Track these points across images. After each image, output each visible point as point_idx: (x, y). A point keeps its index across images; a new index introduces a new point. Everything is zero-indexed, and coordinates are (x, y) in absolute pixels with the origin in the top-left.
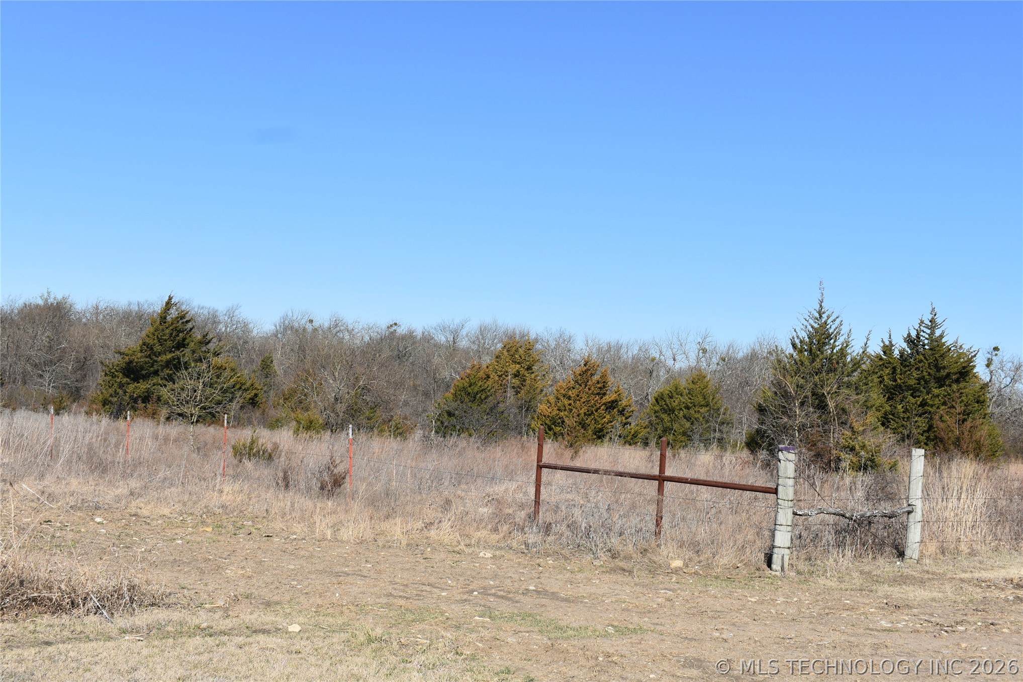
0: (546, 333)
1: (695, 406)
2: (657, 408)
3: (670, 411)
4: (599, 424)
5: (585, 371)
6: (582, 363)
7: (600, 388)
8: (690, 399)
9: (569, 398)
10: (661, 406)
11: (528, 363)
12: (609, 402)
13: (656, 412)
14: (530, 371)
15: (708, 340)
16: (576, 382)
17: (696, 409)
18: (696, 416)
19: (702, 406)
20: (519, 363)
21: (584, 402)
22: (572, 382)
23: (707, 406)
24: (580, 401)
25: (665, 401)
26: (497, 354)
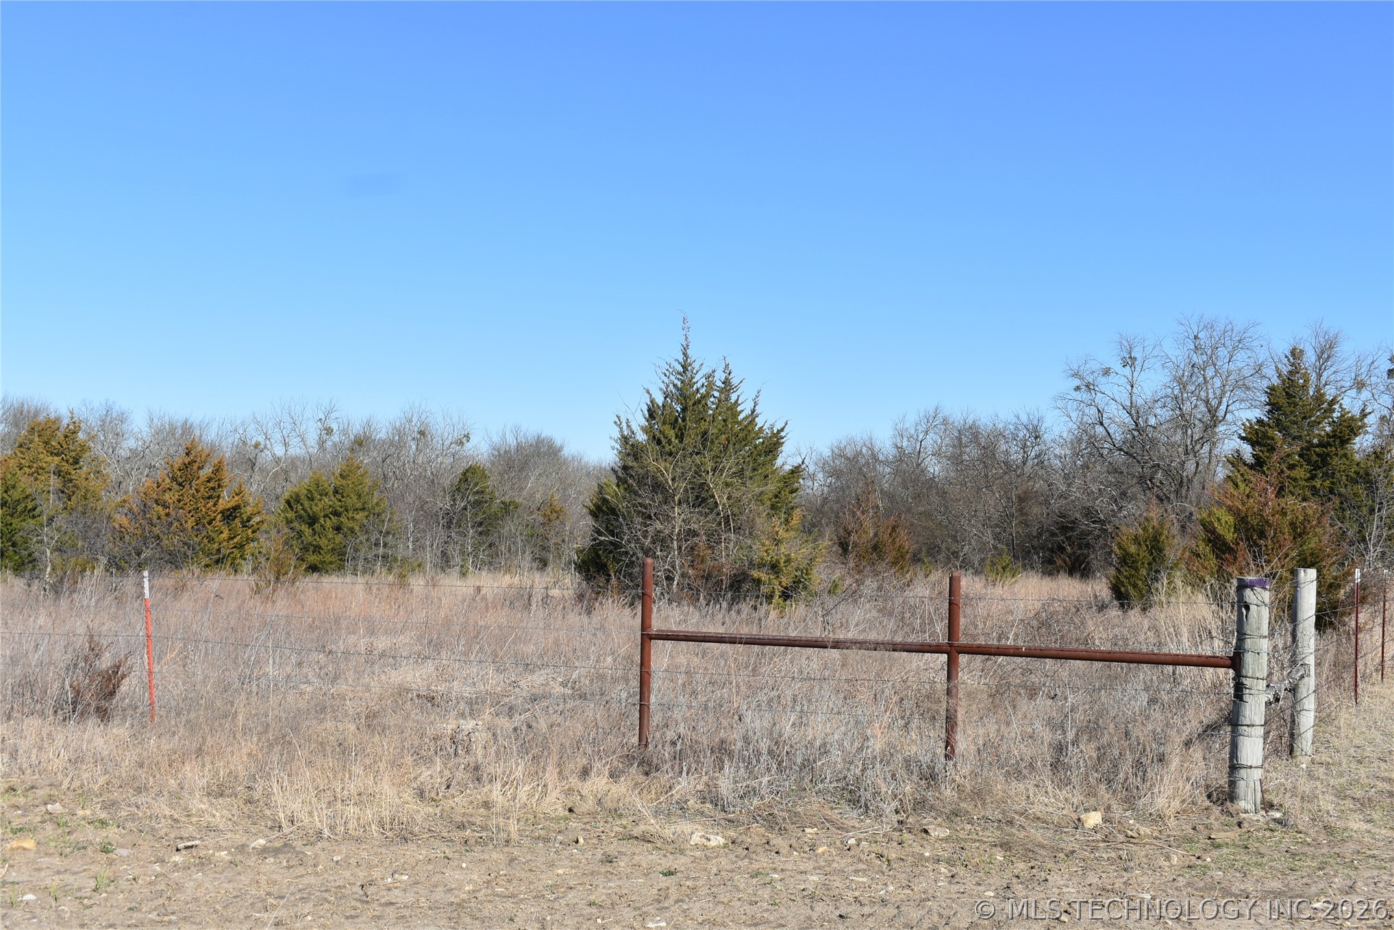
0: (84, 409)
1: (347, 511)
2: (291, 515)
3: (312, 521)
4: (214, 543)
5: (189, 464)
6: (182, 451)
7: (213, 489)
8: (340, 501)
9: (165, 506)
10: (296, 512)
11: (73, 454)
12: (229, 509)
13: (289, 522)
14: (78, 466)
15: (333, 415)
16: (174, 479)
17: (350, 515)
18: (351, 525)
19: (357, 510)
20: (57, 455)
21: (190, 512)
22: (168, 480)
23: (364, 509)
24: (183, 509)
25: (302, 505)
26: (20, 440)
